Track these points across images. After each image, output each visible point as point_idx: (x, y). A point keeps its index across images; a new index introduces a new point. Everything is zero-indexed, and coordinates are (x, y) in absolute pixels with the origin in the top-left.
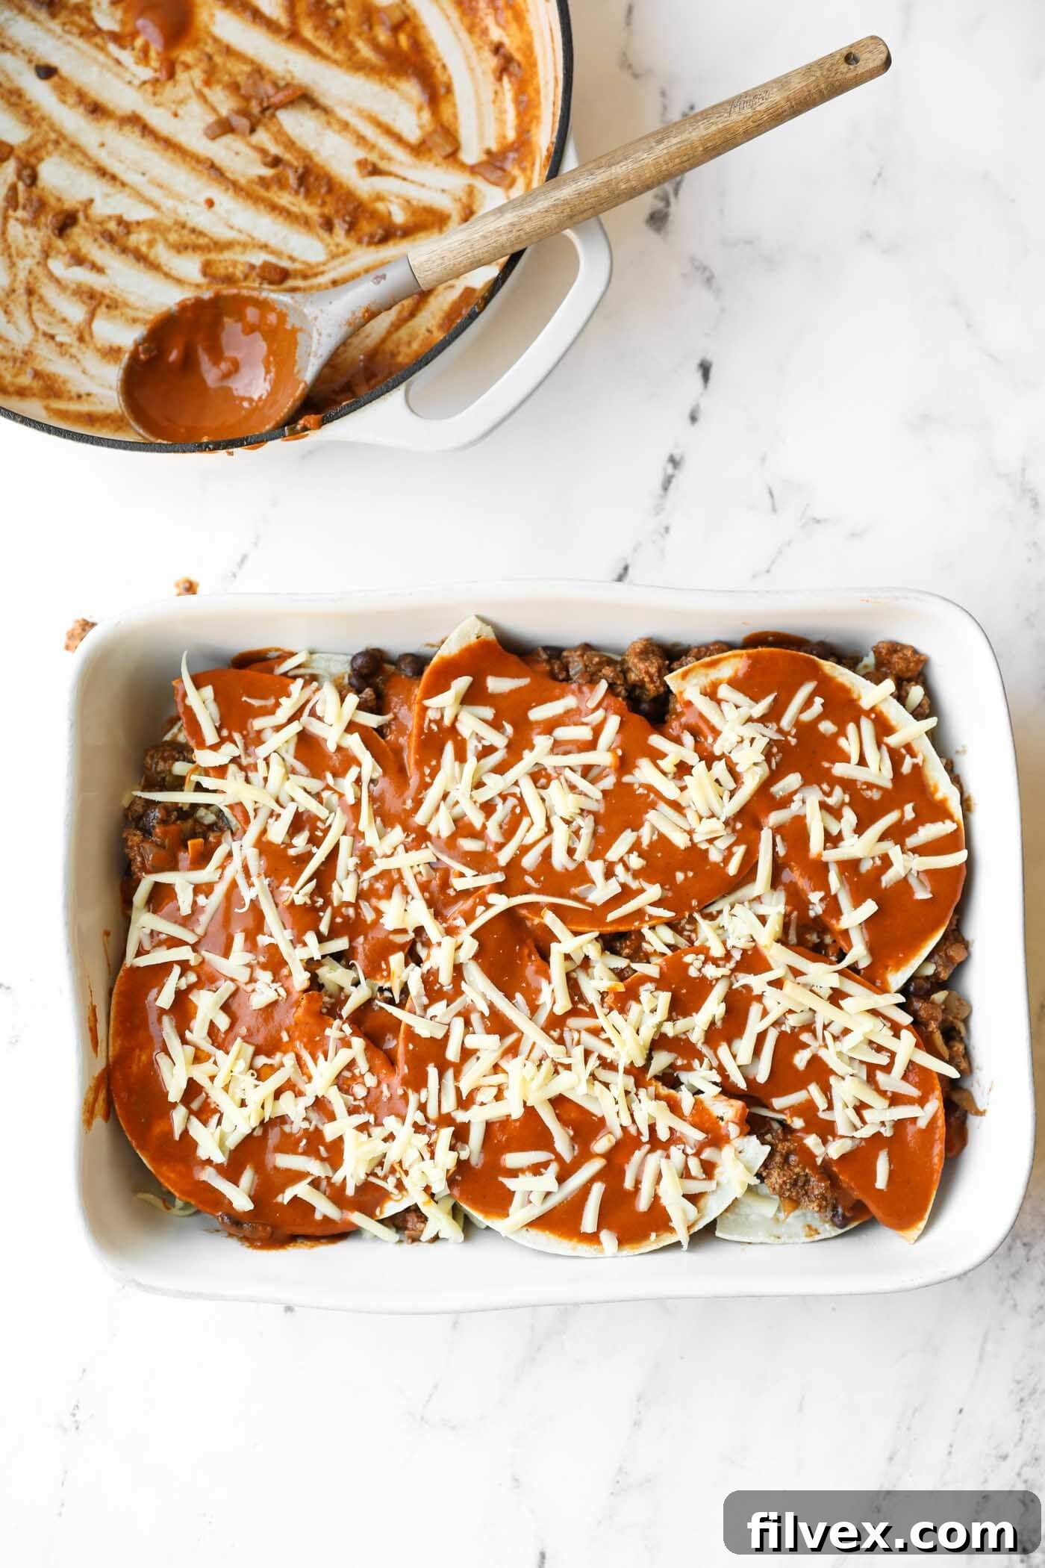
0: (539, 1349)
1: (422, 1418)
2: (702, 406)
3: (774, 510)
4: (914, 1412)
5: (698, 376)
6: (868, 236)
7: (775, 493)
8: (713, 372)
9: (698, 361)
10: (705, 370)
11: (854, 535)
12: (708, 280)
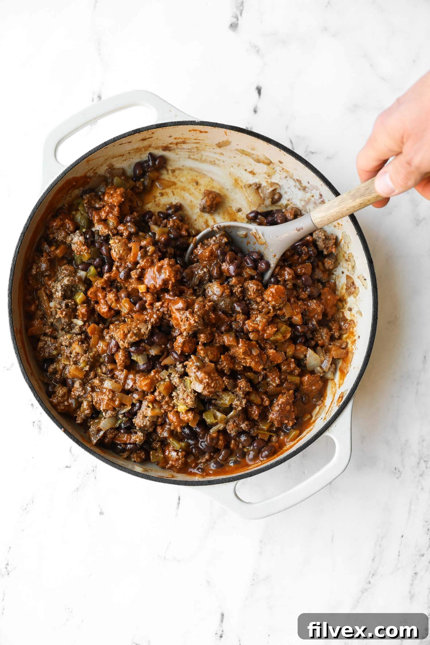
2: (258, 105)
4: (382, 538)
5: (256, 93)
6: (326, 29)
7: (293, 142)
8: (262, 91)
9: (255, 87)
10: (259, 90)
11: (328, 158)
12: (258, 52)
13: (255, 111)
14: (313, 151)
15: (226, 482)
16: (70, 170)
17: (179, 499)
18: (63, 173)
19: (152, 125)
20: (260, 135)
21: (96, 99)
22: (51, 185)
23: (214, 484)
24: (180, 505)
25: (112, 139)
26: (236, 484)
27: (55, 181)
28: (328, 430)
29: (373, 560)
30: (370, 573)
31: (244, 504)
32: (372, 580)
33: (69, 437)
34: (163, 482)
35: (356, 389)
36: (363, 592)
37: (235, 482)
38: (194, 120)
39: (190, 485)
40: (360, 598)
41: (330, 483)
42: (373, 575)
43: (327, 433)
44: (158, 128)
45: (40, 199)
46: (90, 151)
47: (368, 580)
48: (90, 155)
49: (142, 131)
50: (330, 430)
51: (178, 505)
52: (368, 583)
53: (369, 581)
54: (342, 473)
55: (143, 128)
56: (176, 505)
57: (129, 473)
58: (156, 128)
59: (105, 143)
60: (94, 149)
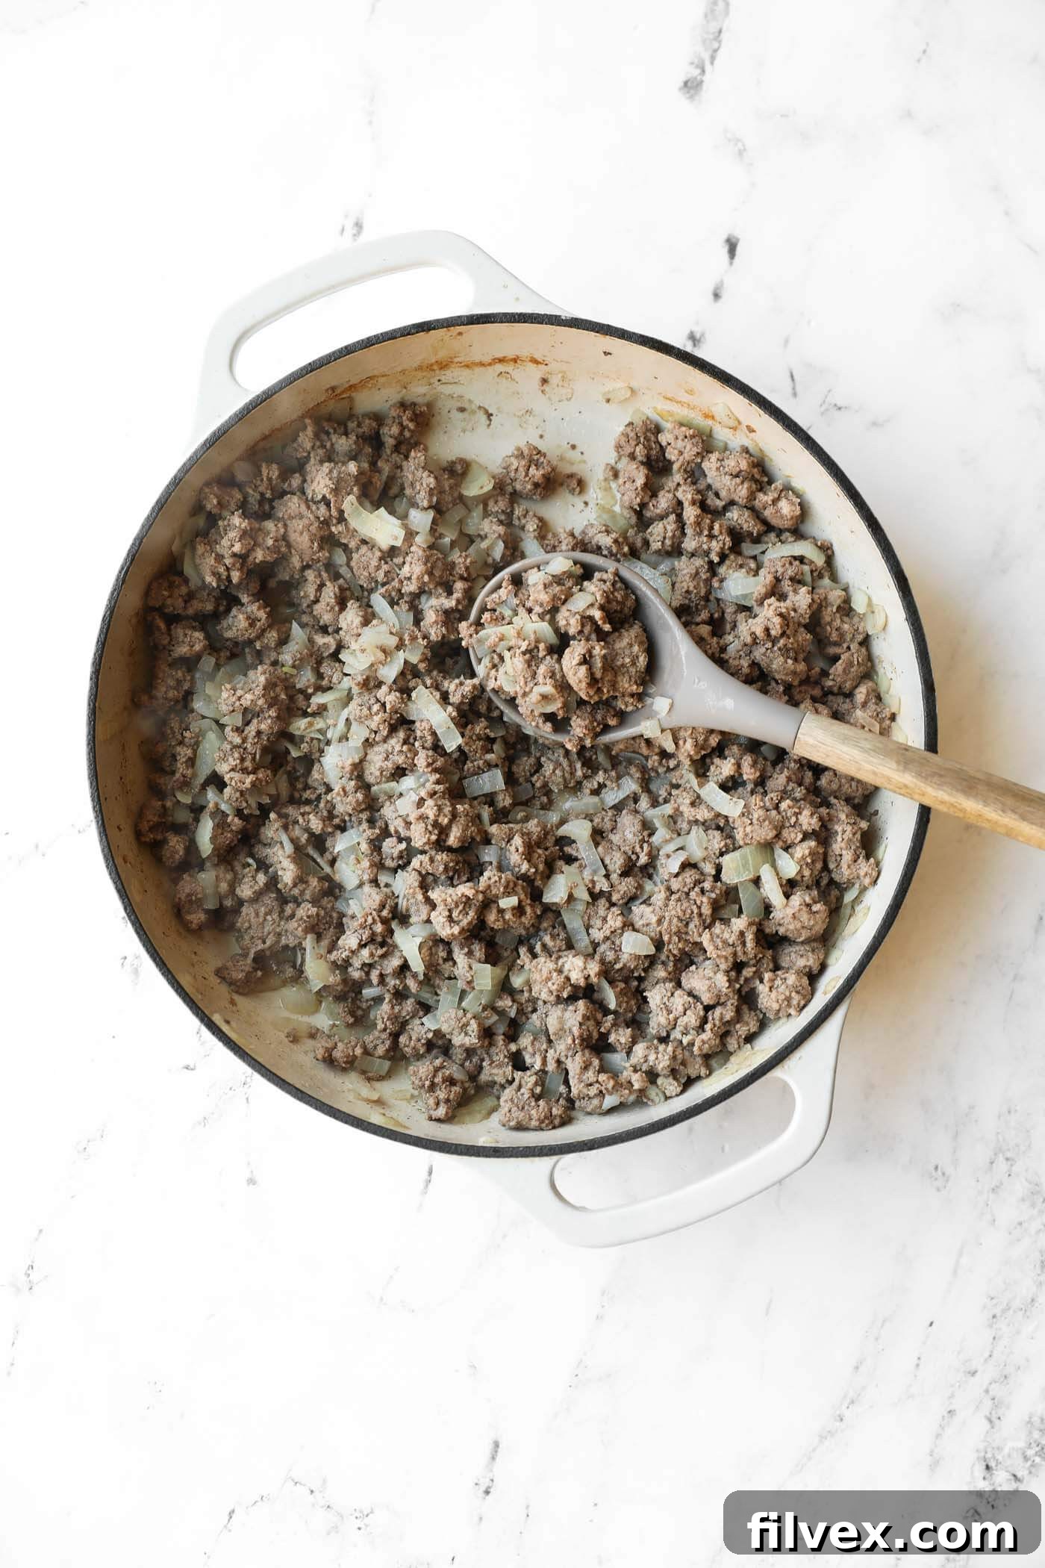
0: (504, 1236)
1: (382, 1299)
2: (725, 282)
3: (795, 394)
4: (884, 1321)
5: (724, 250)
6: (909, 114)
7: (795, 377)
8: (739, 250)
9: (725, 237)
10: (732, 247)
11: (875, 424)
12: (741, 153)
13: (717, 296)
14: (839, 404)
15: (534, 1156)
16: (261, 403)
17: (430, 1173)
18: (243, 409)
19: (459, 317)
20: (707, 363)
21: (350, 230)
22: (214, 433)
23: (504, 1157)
24: (430, 1186)
25: (362, 341)
26: (558, 1161)
27: (223, 425)
28: (780, 1066)
29: (857, 1368)
30: (845, 1397)
31: (569, 1209)
32: (847, 1414)
33: (193, 1013)
34: (391, 1139)
35: (857, 980)
36: (822, 1438)
37: (555, 1158)
38: (558, 314)
39: (453, 1153)
40: (814, 1450)
41: (780, 1182)
42: (852, 1402)
43: (777, 1073)
44: (472, 324)
45: (185, 464)
46: (310, 364)
47: (838, 1412)
48: (311, 372)
49: (434, 329)
50: (786, 1067)
51: (427, 1186)
52: (838, 1418)
53: (839, 1416)
54: (803, 1166)
55: (438, 321)
56: (422, 1185)
57: (317, 1109)
58: (467, 324)
59: (346, 347)
60: (319, 360)
